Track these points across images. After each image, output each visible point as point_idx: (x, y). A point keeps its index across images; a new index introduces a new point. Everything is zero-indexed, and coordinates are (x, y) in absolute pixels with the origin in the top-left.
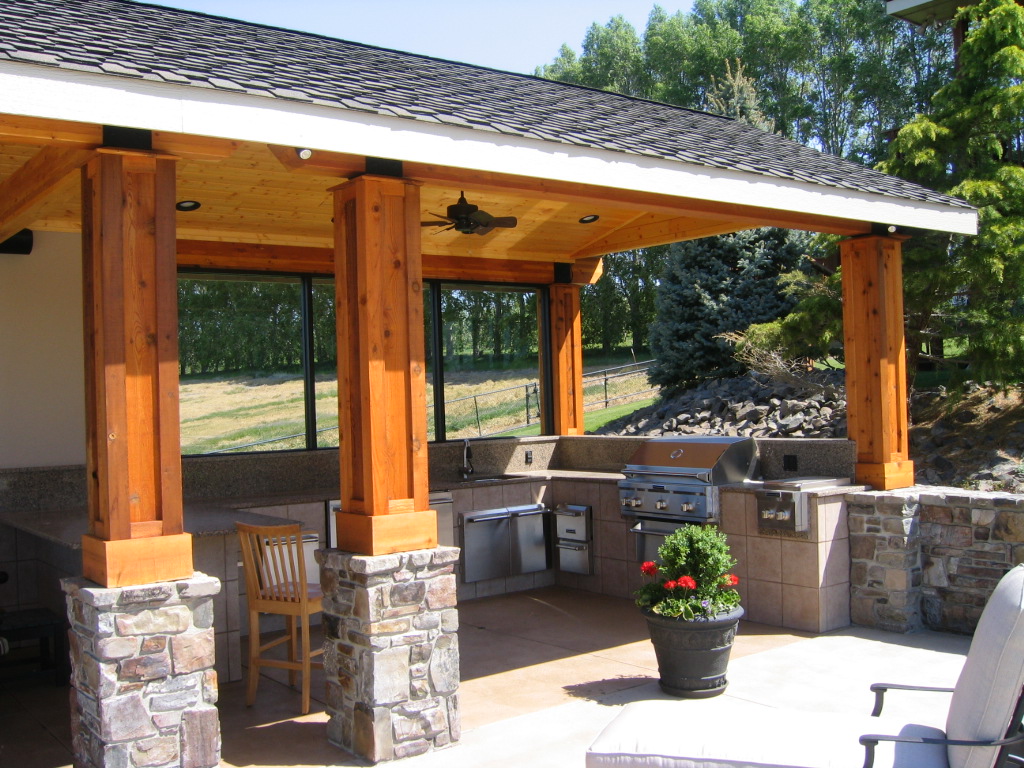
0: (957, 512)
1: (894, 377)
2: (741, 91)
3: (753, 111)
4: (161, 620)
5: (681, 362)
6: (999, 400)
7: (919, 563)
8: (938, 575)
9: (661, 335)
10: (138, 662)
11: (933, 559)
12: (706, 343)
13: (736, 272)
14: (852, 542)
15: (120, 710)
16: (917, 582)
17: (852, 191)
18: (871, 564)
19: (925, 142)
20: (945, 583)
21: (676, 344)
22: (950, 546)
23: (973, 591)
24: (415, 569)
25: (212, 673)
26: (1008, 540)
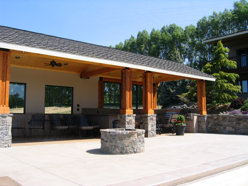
0: (212, 117)
1: (204, 99)
2: (178, 54)
3: (180, 58)
4: (131, 118)
5: (166, 101)
6: (219, 106)
7: (207, 124)
8: (210, 125)
9: (162, 96)
10: (129, 122)
11: (209, 123)
12: (171, 98)
13: (176, 86)
14: (198, 121)
15: (127, 127)
16: (207, 126)
17: (199, 75)
18: (201, 124)
19: (209, 67)
20: (210, 127)
21: (166, 98)
22: (211, 122)
23: (214, 127)
24: (152, 116)
25: (135, 124)
26: (218, 120)
